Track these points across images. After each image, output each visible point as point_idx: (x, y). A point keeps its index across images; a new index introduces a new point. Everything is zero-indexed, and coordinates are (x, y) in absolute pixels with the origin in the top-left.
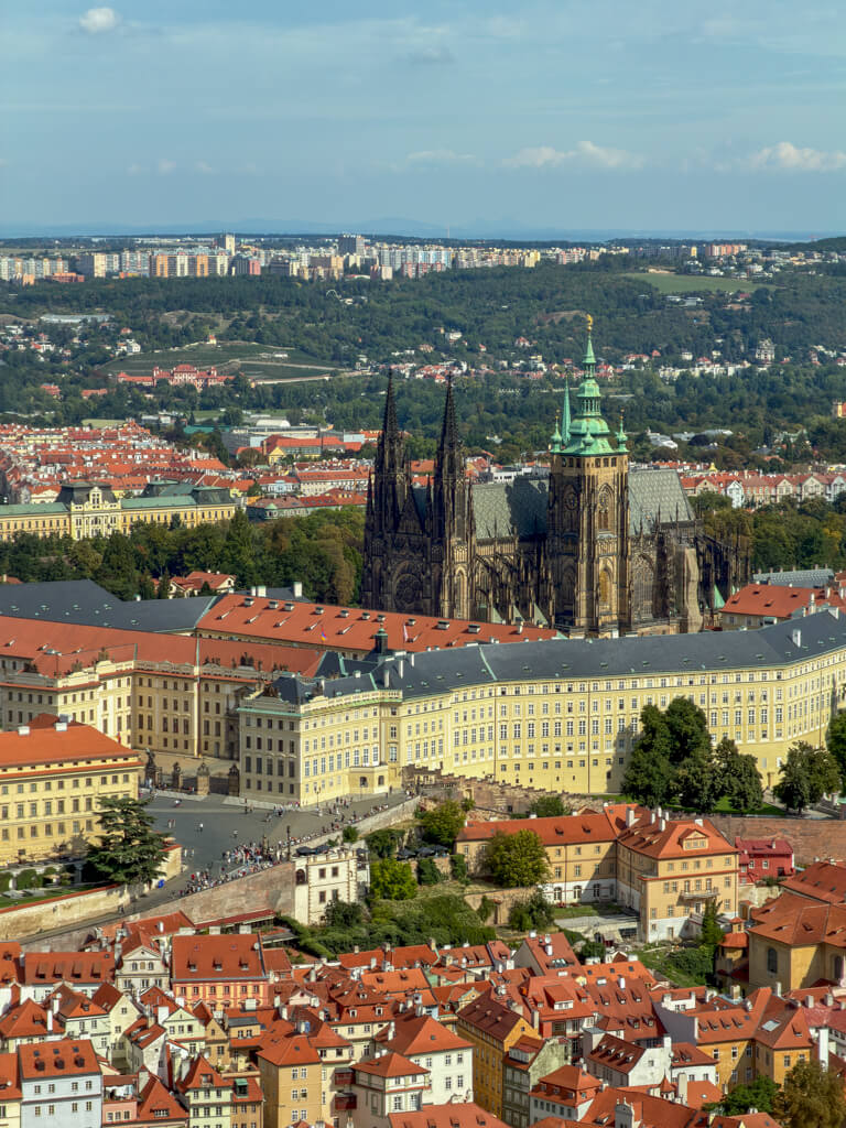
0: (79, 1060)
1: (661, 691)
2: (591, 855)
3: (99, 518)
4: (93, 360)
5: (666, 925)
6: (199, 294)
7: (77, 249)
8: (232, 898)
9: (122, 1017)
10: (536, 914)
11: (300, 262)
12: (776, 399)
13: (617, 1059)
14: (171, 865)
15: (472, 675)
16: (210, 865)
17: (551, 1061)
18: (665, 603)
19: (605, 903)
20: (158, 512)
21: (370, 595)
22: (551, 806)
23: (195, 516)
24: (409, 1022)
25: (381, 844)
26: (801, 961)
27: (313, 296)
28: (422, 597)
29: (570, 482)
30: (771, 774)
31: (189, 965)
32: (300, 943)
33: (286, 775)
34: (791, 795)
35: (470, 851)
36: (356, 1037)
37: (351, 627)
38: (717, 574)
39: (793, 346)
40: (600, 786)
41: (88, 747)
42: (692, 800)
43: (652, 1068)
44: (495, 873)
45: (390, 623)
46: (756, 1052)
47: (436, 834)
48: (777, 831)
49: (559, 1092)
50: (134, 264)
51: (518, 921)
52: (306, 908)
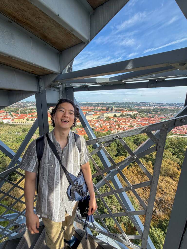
0: (98, 123)
1: (115, 114)
2: (113, 118)
3: (99, 109)
5: (115, 120)
6: (102, 103)
7: (98, 102)
8: (102, 119)
9: (99, 122)
11: (105, 102)
12: (119, 106)
13: (113, 124)
14: (100, 118)
15: (109, 113)
16: (101, 118)
17: (111, 124)
18: (115, 111)
19: (113, 120)
22: (111, 117)
23: (101, 109)
24: (107, 122)
25: (106, 118)
26: (119, 121)
28: (108, 111)
29: (112, 108)
30: (118, 116)
31: (101, 121)
32: (104, 120)
33: (104, 116)
34: (119, 117)
35: (109, 118)
36: (105, 123)
37: (106, 112)
38: (117, 111)
40: (113, 116)
41: (98, 115)
42: (116, 117)
43: (114, 124)
44: (110, 119)
46: (117, 124)
47: (108, 118)
48: (118, 118)
49: (111, 125)
51: (110, 120)
52: (104, 119)
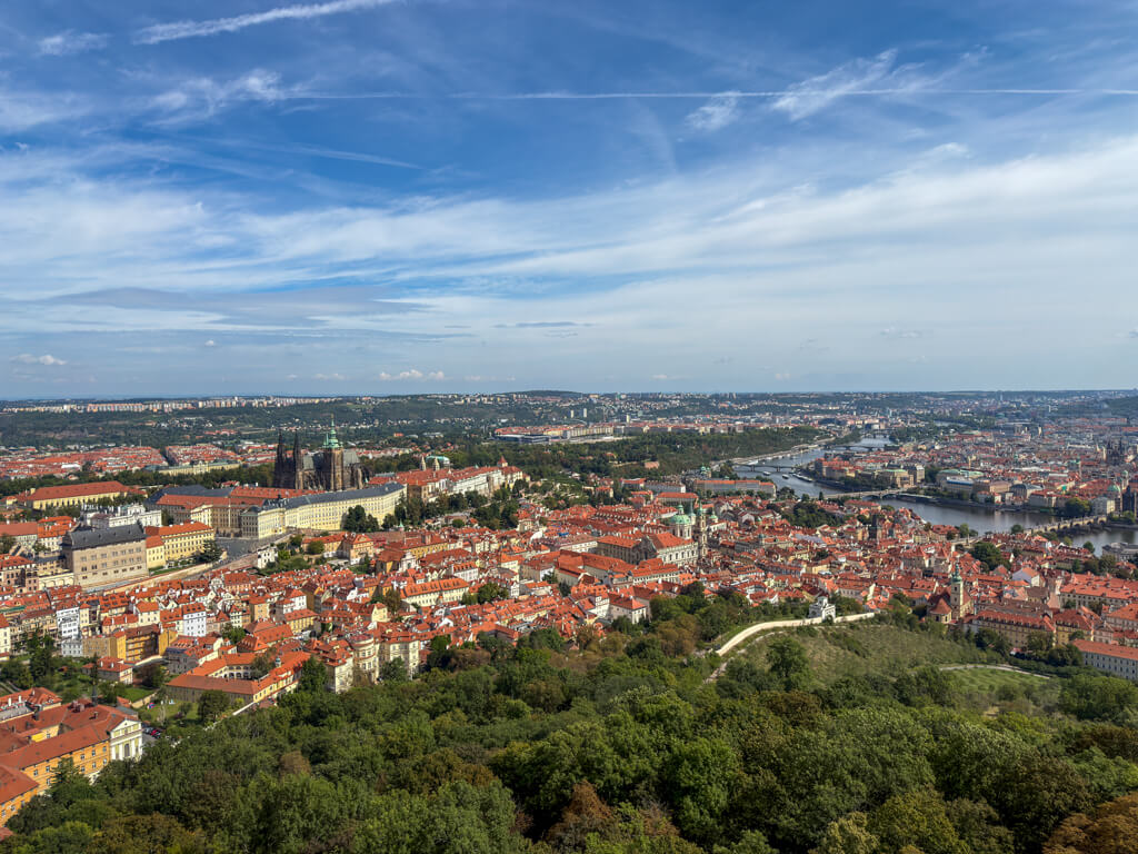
0: (200, 608)
1: (353, 504)
2: (336, 545)
3: (202, 468)
4: (199, 428)
5: (355, 561)
6: (228, 411)
7: (194, 401)
8: (241, 563)
9: (211, 595)
10: (323, 560)
11: (255, 403)
12: (379, 433)
13: (343, 594)
14: (224, 556)
15: (304, 503)
16: (234, 554)
17: (327, 596)
18: (353, 482)
19: (340, 556)
20: (218, 467)
21: (276, 484)
22: (325, 534)
23: (228, 467)
24: (289, 590)
25: (281, 546)
26: (389, 565)
27: (259, 411)
28: (290, 484)
29: (328, 454)
30: (381, 522)
31: (230, 581)
32: (260, 573)
33: (255, 531)
34: (386, 526)
35: (304, 546)
36: (275, 596)
37: (272, 493)
38: (366, 474)
39: (383, 421)
40: (338, 528)
41: (200, 527)
42: (362, 530)
43: (352, 595)
44: (311, 551)
45: (281, 491)
46: (379, 588)
47: (295, 543)
48: (382, 535)
49: (329, 603)
50: (210, 404)
51: (317, 563)
52: (261, 564)
